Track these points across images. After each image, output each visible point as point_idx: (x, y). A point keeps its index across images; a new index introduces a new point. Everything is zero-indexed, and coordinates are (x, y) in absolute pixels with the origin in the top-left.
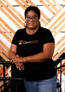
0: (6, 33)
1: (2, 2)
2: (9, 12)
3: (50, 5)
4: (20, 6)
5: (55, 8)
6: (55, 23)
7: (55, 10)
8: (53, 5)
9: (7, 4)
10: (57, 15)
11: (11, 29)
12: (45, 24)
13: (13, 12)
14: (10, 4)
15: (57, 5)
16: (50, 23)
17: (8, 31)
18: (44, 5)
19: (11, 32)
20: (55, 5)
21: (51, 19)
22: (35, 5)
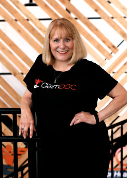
1: (16, 12)
2: (30, 32)
3: (116, 18)
5: (126, 22)
8: (121, 18)
9: (27, 16)
12: (105, 56)
13: (40, 32)
14: (34, 16)
16: (115, 54)
18: (104, 18)
20: (125, 18)
21: (118, 46)
22: (85, 18)
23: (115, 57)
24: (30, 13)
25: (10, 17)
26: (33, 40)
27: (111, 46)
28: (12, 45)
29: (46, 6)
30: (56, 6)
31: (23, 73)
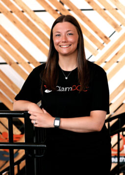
0: (20, 65)
2: (25, 23)
3: (108, 9)
4: (48, 11)
5: (118, 14)
6: (118, 44)
7: (118, 19)
8: (113, 9)
9: (22, 8)
10: (122, 29)
11: (31, 56)
12: (97, 46)
13: (35, 23)
14: (29, 8)
15: (120, 9)
16: (107, 44)
17: (23, 60)
18: (96, 10)
19: (29, 63)
20: (117, 9)
21: (110, 37)
22: (78, 9)
23: (107, 47)
24: (25, 5)
25: (6, 9)
26: (28, 31)
28: (7, 36)
31: (19, 62)
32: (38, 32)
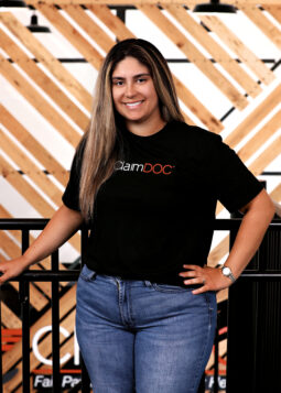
0: (25, 177)
2: (39, 85)
3: (220, 61)
4: (92, 60)
5: (241, 70)
6: (239, 136)
7: (241, 83)
8: (231, 60)
9: (34, 52)
10: (247, 103)
11: (50, 157)
13: (61, 86)
14: (48, 53)
15: (246, 61)
17: (33, 166)
18: (194, 61)
19: (46, 172)
20: (238, 61)
21: (222, 120)
24: (40, 45)
26: (45, 102)
27: (208, 120)
29: (75, 31)
30: (96, 33)
31: (24, 171)
32: (69, 107)
